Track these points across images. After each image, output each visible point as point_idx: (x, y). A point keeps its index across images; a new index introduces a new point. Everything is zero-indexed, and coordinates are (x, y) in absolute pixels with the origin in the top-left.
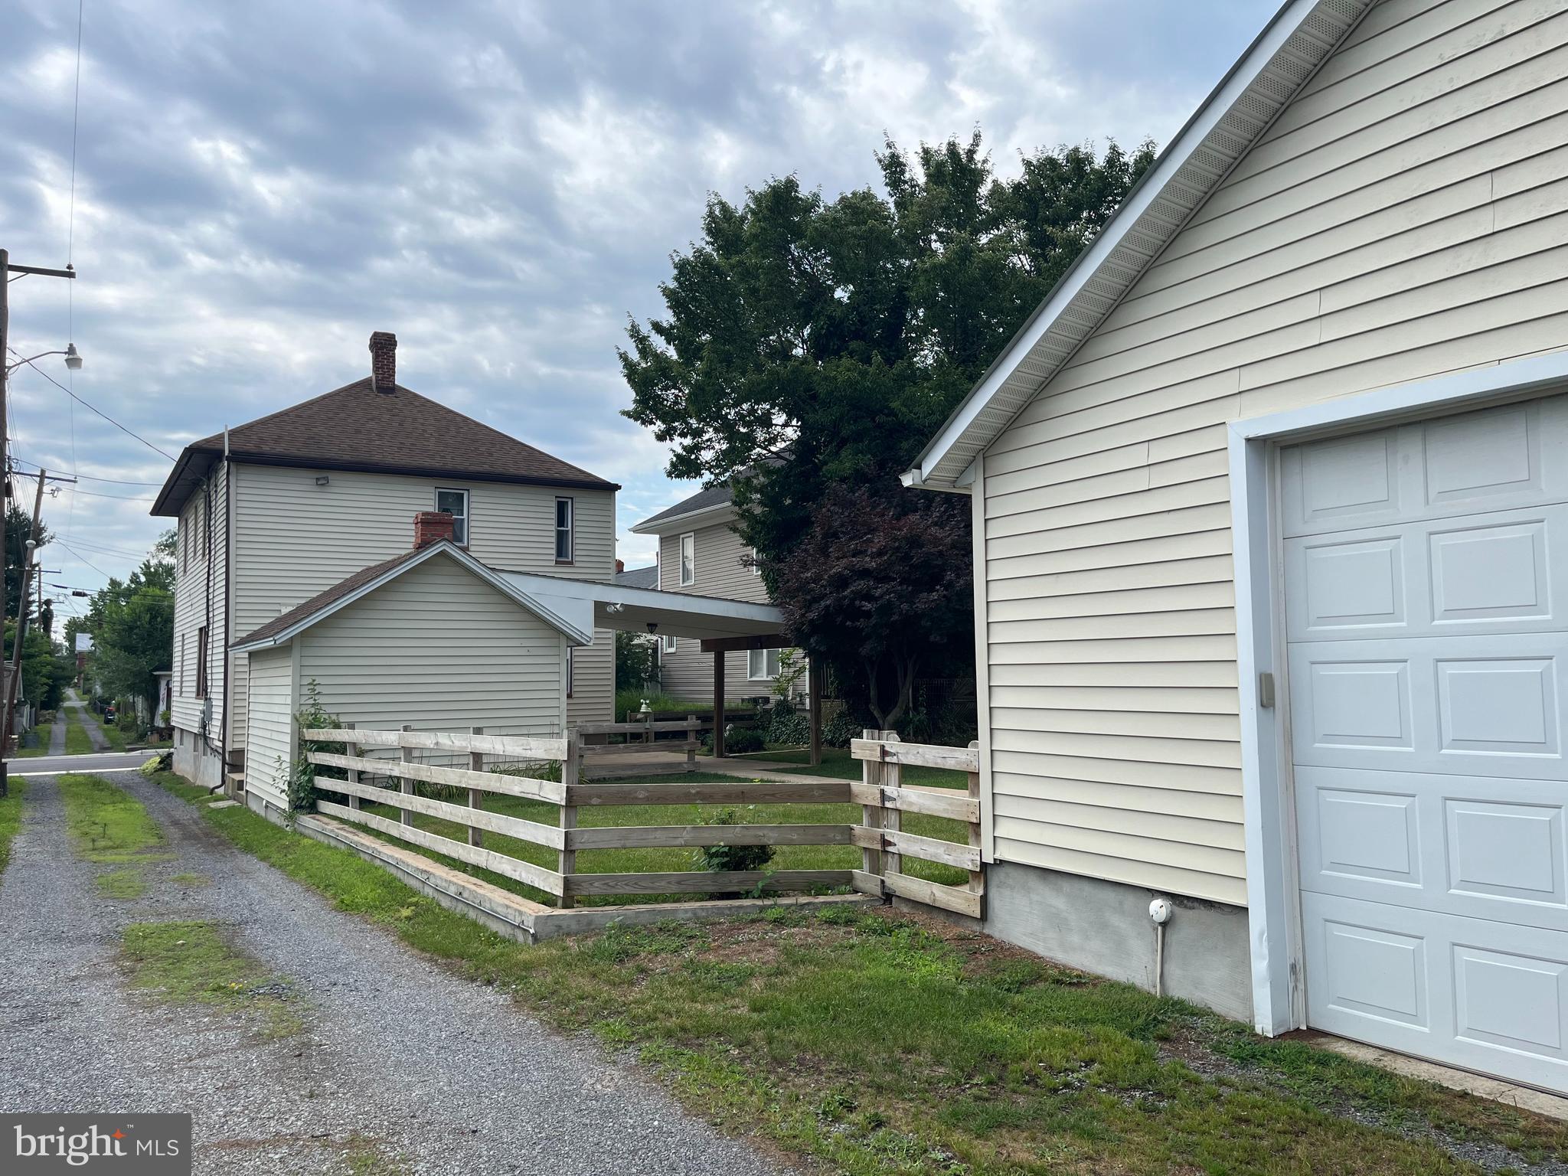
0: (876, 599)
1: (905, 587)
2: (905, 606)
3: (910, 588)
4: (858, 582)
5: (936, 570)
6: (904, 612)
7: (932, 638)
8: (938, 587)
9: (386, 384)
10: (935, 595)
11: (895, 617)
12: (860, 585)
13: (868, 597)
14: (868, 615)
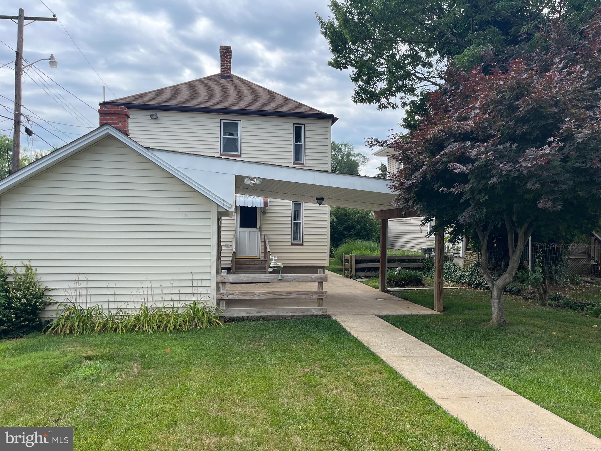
0: (473, 161)
1: (508, 145)
2: (505, 166)
3: (514, 146)
4: (453, 144)
5: (550, 121)
6: (504, 173)
7: (541, 204)
8: (552, 139)
9: (226, 74)
10: (547, 150)
11: (494, 180)
12: (454, 147)
13: (463, 159)
14: (463, 178)
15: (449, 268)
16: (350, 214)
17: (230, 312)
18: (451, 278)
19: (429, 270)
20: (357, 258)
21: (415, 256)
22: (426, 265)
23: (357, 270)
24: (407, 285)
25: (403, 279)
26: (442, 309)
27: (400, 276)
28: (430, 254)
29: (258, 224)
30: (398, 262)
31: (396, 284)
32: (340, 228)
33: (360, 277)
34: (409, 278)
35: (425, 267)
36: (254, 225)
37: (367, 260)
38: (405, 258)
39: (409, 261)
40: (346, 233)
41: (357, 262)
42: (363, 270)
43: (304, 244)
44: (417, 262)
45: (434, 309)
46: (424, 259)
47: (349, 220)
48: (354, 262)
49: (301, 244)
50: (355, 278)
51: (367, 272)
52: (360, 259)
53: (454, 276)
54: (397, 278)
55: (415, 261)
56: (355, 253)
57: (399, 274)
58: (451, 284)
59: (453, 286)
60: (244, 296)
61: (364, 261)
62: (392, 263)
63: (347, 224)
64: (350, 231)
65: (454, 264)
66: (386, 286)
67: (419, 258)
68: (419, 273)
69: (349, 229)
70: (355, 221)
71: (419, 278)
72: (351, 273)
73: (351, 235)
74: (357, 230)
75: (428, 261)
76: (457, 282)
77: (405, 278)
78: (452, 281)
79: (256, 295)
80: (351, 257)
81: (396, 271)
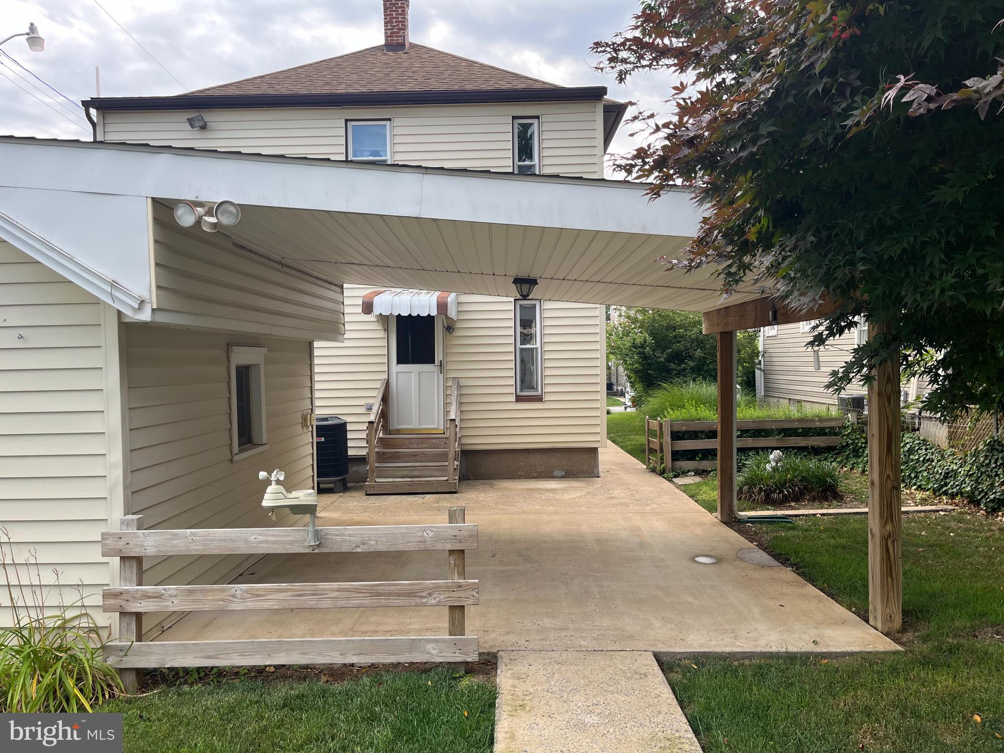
9: (396, 40)
15: (911, 451)
16: (681, 326)
17: (151, 653)
18: (916, 477)
19: (857, 452)
20: (676, 429)
21: (821, 419)
22: (850, 442)
23: (677, 455)
24: (797, 498)
25: (785, 483)
26: (898, 622)
27: (777, 476)
28: (860, 413)
29: (438, 356)
30: (779, 434)
31: (767, 496)
32: (659, 357)
33: (684, 473)
34: (801, 481)
35: (848, 445)
36: (429, 358)
37: (702, 432)
38: (796, 425)
39: (807, 432)
40: (672, 366)
41: (676, 436)
42: (691, 455)
43: (547, 398)
44: (825, 434)
45: (871, 621)
46: (844, 427)
47: (678, 338)
48: (667, 438)
49: (539, 399)
50: (671, 474)
51: (701, 459)
52: (684, 429)
53: (925, 474)
54: (771, 482)
55: (821, 432)
56: (673, 415)
57: (775, 469)
58: (919, 495)
59: (924, 502)
60: (194, 601)
61: (694, 435)
62: (764, 436)
63: (675, 346)
64: (682, 361)
65: (924, 440)
66: (735, 508)
67: (831, 424)
68: (830, 465)
69: (678, 357)
70: (692, 341)
71: (829, 480)
72: (662, 463)
73: (684, 370)
74: (696, 358)
75: (854, 431)
76: (935, 491)
77: (791, 480)
78: (920, 488)
79: (233, 596)
80: (661, 425)
81: (769, 462)
